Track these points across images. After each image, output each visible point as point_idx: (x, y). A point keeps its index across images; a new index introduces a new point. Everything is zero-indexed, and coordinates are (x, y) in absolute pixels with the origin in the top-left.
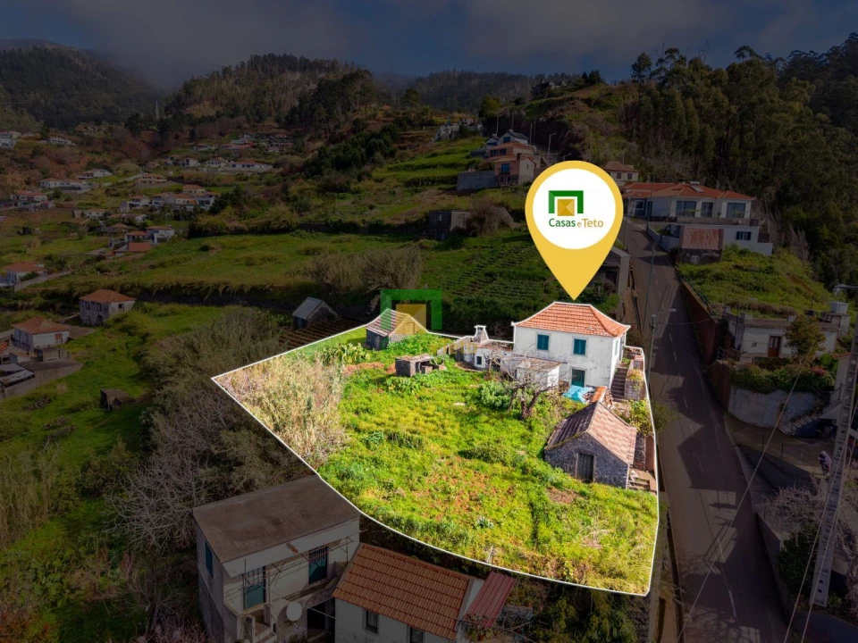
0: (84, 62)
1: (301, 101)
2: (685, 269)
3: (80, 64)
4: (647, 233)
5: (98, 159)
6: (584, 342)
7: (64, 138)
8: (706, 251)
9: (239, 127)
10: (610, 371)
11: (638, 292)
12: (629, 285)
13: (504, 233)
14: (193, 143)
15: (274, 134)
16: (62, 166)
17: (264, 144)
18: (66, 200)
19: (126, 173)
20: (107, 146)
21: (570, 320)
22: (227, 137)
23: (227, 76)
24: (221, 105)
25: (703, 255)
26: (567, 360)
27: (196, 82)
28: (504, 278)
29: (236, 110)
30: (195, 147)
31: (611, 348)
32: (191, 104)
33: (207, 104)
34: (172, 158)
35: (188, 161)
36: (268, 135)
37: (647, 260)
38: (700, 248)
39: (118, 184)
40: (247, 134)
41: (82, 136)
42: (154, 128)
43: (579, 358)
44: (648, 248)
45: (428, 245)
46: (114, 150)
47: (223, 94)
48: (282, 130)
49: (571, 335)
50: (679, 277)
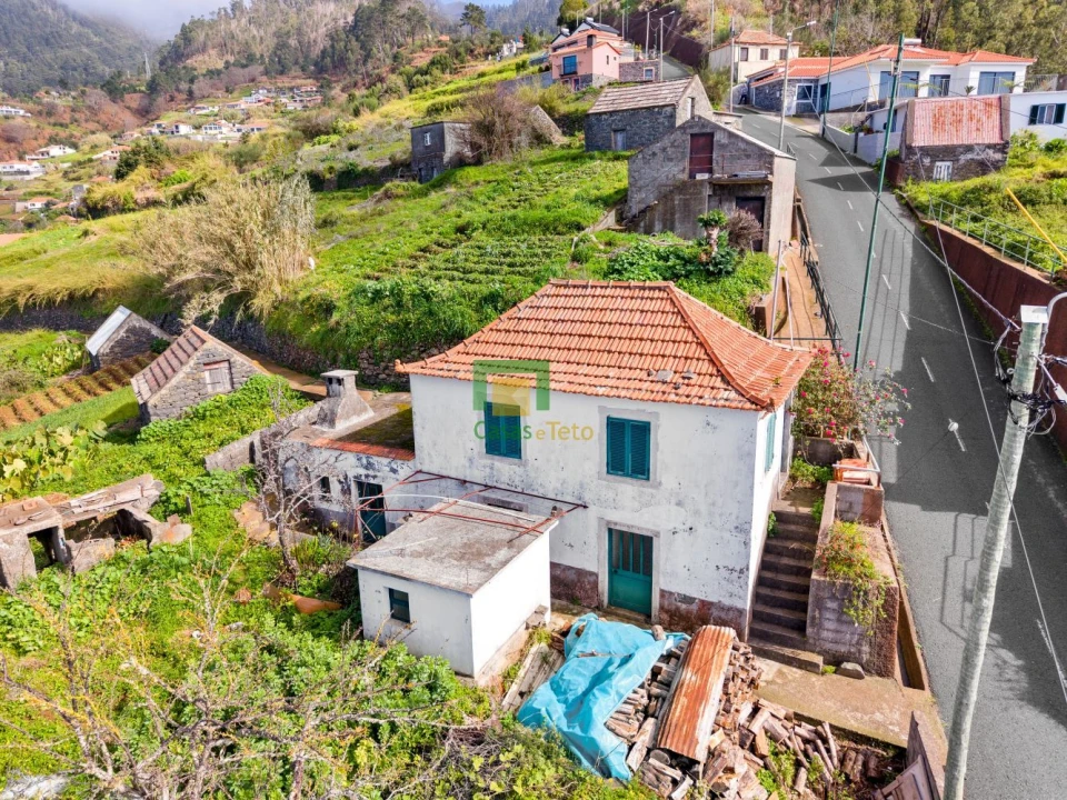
0: (54, 9)
1: (332, 39)
2: (922, 192)
3: (50, 11)
4: (822, 138)
5: (63, 133)
6: (642, 430)
7: (13, 107)
8: (969, 148)
9: (253, 80)
10: (746, 544)
11: (818, 251)
12: (794, 235)
13: (537, 154)
14: (189, 105)
15: (298, 88)
16: (13, 145)
17: (284, 100)
18: (7, 190)
19: (94, 147)
20: (77, 116)
21: (594, 344)
22: (236, 94)
23: (237, 13)
24: (232, 53)
25: (963, 158)
26: (588, 497)
27: (197, 24)
28: (489, 234)
29: (251, 59)
30: (192, 110)
31: (751, 455)
32: (193, 54)
33: (213, 52)
34: (159, 126)
35: (177, 127)
36: (291, 89)
37: (830, 182)
38: (955, 142)
39: (80, 163)
40: (263, 88)
41: (40, 104)
42: (143, 88)
43: (628, 488)
44: (828, 162)
45: (400, 191)
46: (86, 121)
47: (233, 37)
48: (310, 81)
49: (595, 404)
50: (912, 209)
